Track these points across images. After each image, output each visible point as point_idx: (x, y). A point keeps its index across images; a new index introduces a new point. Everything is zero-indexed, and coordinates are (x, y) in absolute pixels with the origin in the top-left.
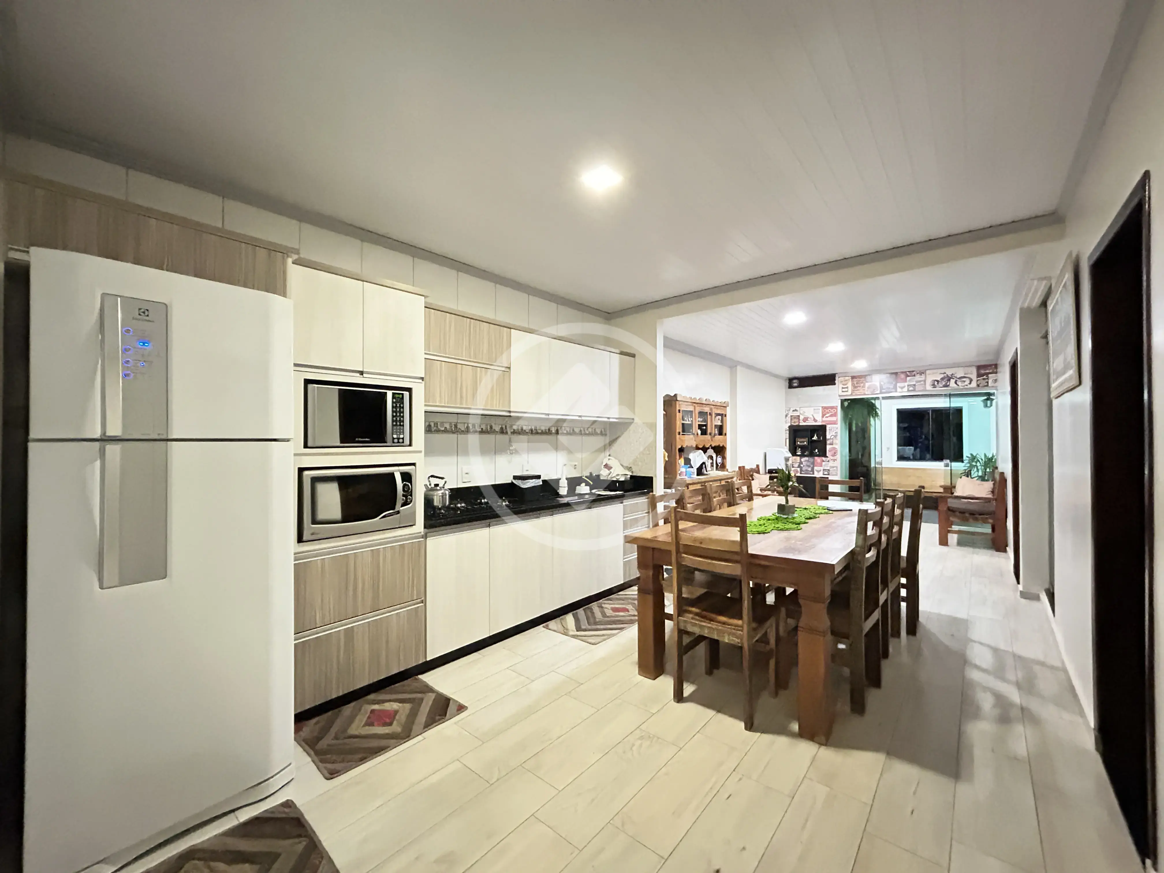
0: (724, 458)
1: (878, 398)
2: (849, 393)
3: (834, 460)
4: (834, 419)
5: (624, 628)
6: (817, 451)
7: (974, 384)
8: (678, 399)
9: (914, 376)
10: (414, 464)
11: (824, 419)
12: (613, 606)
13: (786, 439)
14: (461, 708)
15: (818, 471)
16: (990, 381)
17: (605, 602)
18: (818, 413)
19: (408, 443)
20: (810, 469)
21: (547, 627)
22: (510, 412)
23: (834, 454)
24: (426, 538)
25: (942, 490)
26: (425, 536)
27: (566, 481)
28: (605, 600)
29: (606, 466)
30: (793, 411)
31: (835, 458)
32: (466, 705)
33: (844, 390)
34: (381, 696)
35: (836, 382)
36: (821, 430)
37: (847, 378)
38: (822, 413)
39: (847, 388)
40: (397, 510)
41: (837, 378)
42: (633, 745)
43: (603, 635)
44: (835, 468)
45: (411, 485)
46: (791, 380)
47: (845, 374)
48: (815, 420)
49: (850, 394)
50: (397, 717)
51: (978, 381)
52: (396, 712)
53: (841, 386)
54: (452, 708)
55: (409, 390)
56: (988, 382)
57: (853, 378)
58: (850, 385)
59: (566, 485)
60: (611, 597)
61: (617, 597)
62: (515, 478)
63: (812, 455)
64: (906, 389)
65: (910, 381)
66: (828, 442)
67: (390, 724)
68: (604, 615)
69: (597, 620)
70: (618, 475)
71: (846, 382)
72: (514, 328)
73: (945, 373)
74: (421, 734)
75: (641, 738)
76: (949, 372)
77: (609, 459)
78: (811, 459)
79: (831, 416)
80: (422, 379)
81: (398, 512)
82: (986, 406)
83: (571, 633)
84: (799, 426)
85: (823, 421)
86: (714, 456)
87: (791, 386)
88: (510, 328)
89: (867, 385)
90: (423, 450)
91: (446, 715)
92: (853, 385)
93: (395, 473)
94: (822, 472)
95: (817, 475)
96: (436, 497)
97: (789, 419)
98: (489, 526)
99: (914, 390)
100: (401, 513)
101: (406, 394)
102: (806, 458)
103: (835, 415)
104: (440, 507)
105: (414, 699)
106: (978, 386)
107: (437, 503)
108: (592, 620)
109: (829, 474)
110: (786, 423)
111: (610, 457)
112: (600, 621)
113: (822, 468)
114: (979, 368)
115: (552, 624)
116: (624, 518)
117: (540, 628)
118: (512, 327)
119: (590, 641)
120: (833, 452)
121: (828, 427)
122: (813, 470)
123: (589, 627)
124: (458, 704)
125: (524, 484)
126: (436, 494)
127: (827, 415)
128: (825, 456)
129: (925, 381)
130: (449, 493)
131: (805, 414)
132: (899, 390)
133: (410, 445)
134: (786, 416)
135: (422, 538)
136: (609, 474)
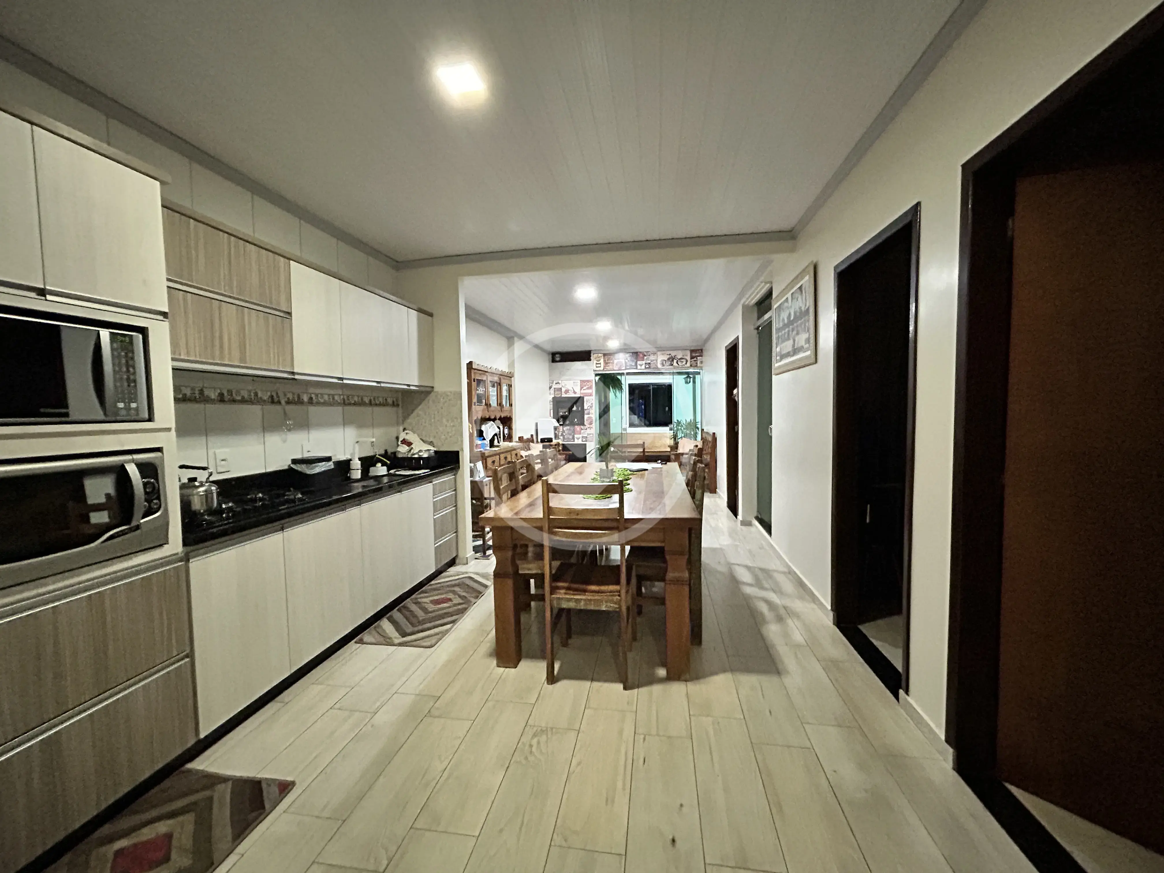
0: (510, 429)
1: (623, 374)
2: (602, 368)
3: (590, 428)
4: (589, 391)
5: (456, 620)
6: (576, 420)
7: (688, 364)
8: (473, 367)
9: (649, 355)
10: (159, 450)
11: (582, 391)
12: (431, 598)
13: (550, 410)
14: (285, 787)
15: (578, 439)
16: (698, 362)
17: (422, 595)
18: (577, 385)
19: (146, 416)
20: (571, 437)
21: (361, 642)
22: (293, 373)
23: (591, 424)
24: (188, 560)
25: (669, 449)
26: (186, 558)
27: (360, 462)
28: (418, 594)
29: (404, 442)
30: (556, 383)
31: (591, 426)
32: (290, 779)
33: (597, 365)
34: (124, 823)
35: (592, 358)
36: (579, 401)
37: (600, 355)
38: (581, 386)
39: (600, 364)
40: (134, 523)
41: (592, 355)
42: (531, 746)
43: (437, 634)
44: (591, 435)
45: (158, 483)
46: (554, 354)
47: (598, 351)
48: (575, 393)
49: (601, 370)
50: (174, 842)
51: (691, 361)
52: (169, 837)
53: (595, 362)
54: (269, 793)
55: (143, 331)
56: (697, 363)
57: (605, 355)
58: (602, 361)
59: (359, 466)
60: (424, 588)
61: (430, 587)
62: (294, 461)
63: (572, 424)
64: (643, 367)
65: (646, 359)
66: (586, 412)
67: (167, 859)
68: (425, 610)
69: (421, 619)
70: (420, 451)
71: (598, 359)
72: (294, 259)
73: (670, 354)
74: (233, 851)
75: (535, 735)
76: (673, 354)
77: (407, 433)
78: (572, 428)
79: (588, 388)
80: (165, 314)
81: (138, 527)
82: (687, 383)
83: (397, 641)
84: (561, 397)
85: (581, 393)
86: (501, 427)
87: (554, 361)
88: (289, 259)
89: (615, 361)
90: (173, 425)
91: (263, 808)
92: (604, 361)
93: (125, 464)
94: (580, 440)
95: (577, 442)
96: (196, 497)
97: (552, 391)
98: (282, 529)
99: (649, 368)
100: (144, 529)
101: (138, 337)
102: (568, 427)
103: (590, 388)
104: (202, 511)
105: (195, 803)
106: (691, 366)
107: (197, 505)
108: (414, 621)
109: (586, 441)
110: (550, 394)
111: (406, 432)
112: (423, 620)
113: (581, 436)
114: (692, 351)
115: (366, 636)
116: (434, 498)
117: (352, 645)
118: (292, 257)
119: (425, 644)
120: (589, 421)
121: (586, 398)
122: (573, 438)
123: (416, 629)
124: (277, 782)
125: (312, 469)
126: (195, 492)
127: (585, 388)
128: (583, 424)
129: (657, 360)
130: (216, 490)
131: (566, 387)
132: (639, 367)
133: (150, 419)
134: (550, 388)
135: (181, 561)
136: (410, 451)
